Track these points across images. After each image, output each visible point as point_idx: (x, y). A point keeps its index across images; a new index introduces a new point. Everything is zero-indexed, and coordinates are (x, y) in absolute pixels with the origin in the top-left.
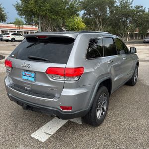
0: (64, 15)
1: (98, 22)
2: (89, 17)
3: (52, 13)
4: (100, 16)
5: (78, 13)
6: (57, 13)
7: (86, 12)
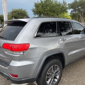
0: (58, 12)
1: (80, 15)
2: (75, 12)
3: (51, 12)
4: (82, 12)
5: (67, 10)
6: (54, 12)
7: (73, 10)
